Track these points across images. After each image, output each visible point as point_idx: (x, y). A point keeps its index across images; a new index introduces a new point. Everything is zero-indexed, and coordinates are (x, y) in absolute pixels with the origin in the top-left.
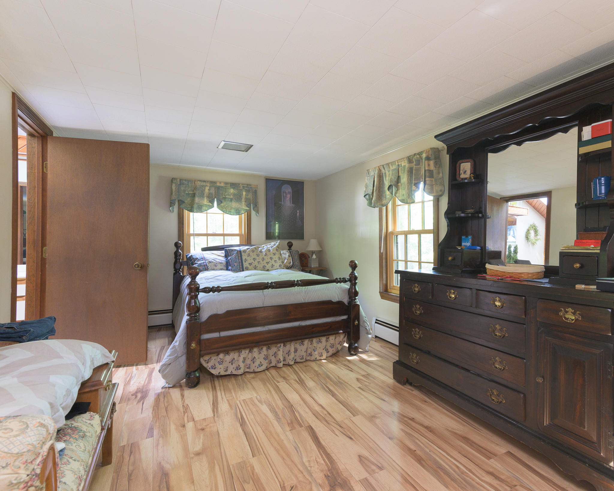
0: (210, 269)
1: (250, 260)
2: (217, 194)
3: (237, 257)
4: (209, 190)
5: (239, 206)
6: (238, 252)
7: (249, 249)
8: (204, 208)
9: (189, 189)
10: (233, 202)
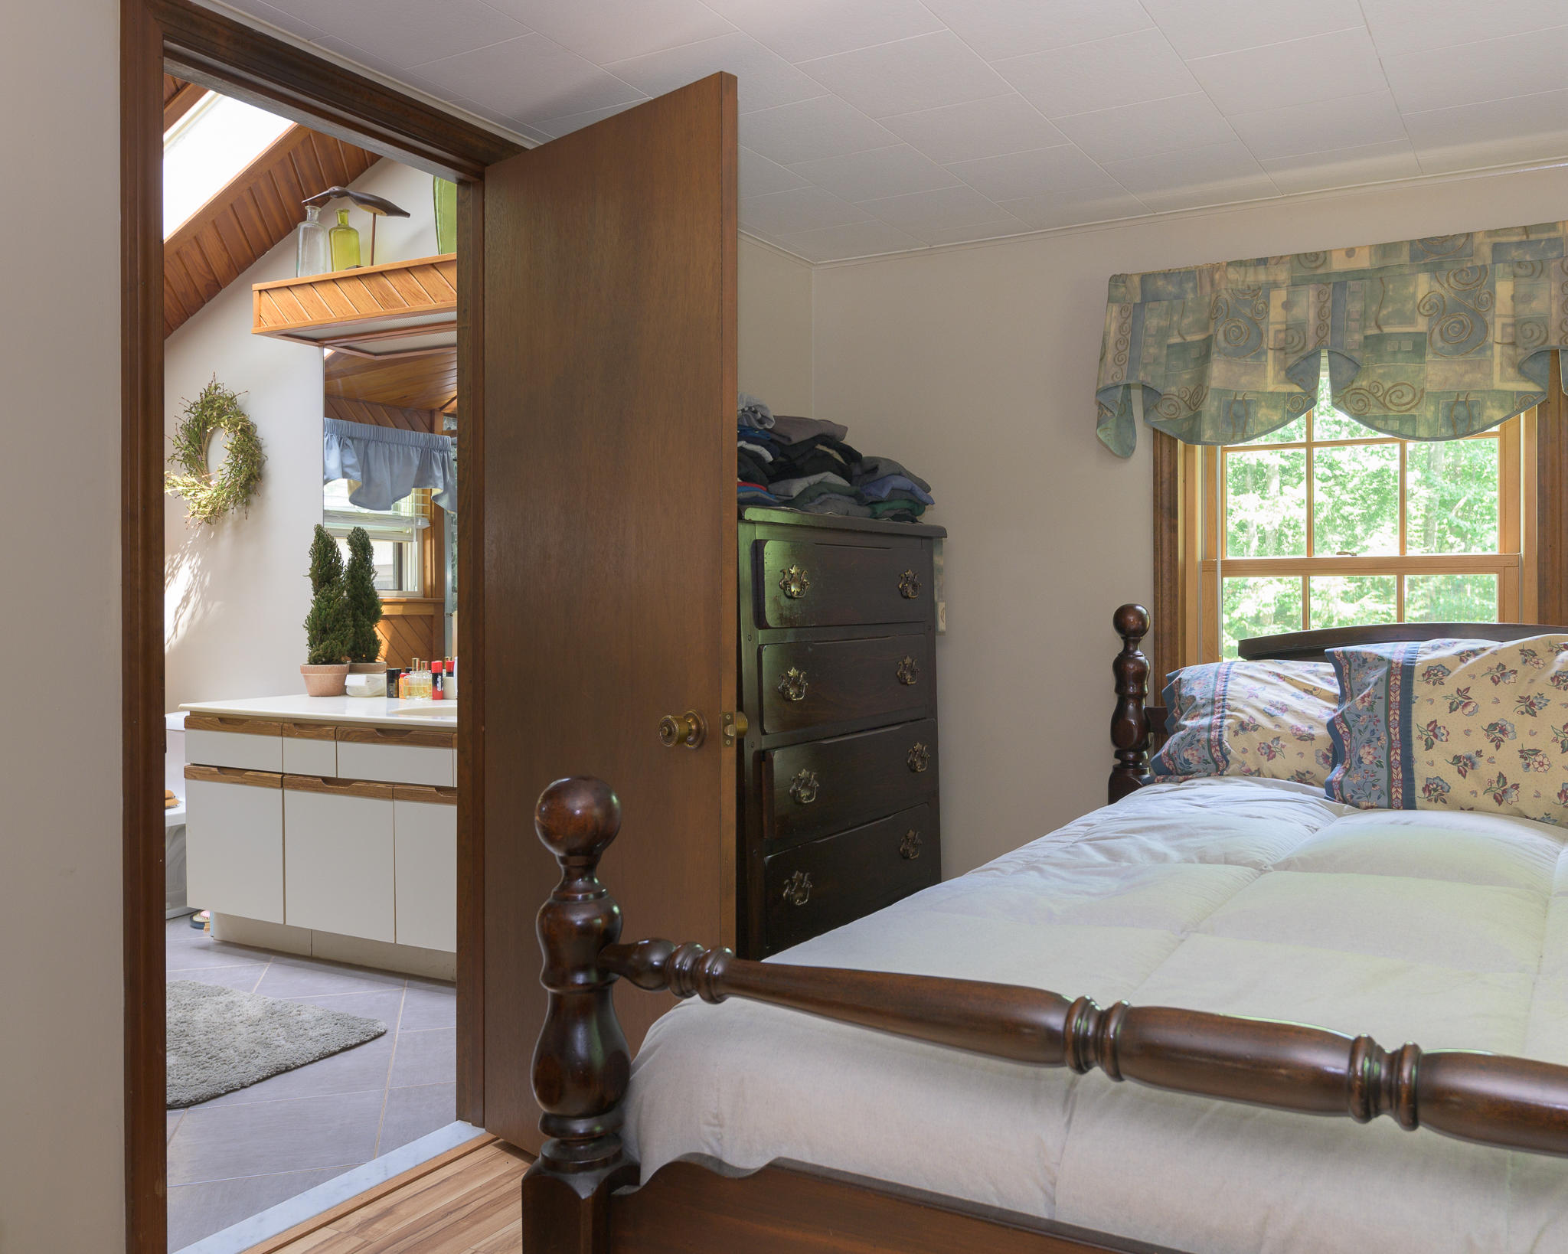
0: (1233, 767)
1: (1467, 732)
2: (1329, 321)
3: (1380, 707)
4: (1287, 306)
5: (1467, 378)
6: (1389, 674)
7: (1472, 660)
8: (1263, 413)
9: (1186, 321)
10: (1429, 357)
